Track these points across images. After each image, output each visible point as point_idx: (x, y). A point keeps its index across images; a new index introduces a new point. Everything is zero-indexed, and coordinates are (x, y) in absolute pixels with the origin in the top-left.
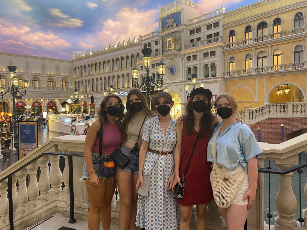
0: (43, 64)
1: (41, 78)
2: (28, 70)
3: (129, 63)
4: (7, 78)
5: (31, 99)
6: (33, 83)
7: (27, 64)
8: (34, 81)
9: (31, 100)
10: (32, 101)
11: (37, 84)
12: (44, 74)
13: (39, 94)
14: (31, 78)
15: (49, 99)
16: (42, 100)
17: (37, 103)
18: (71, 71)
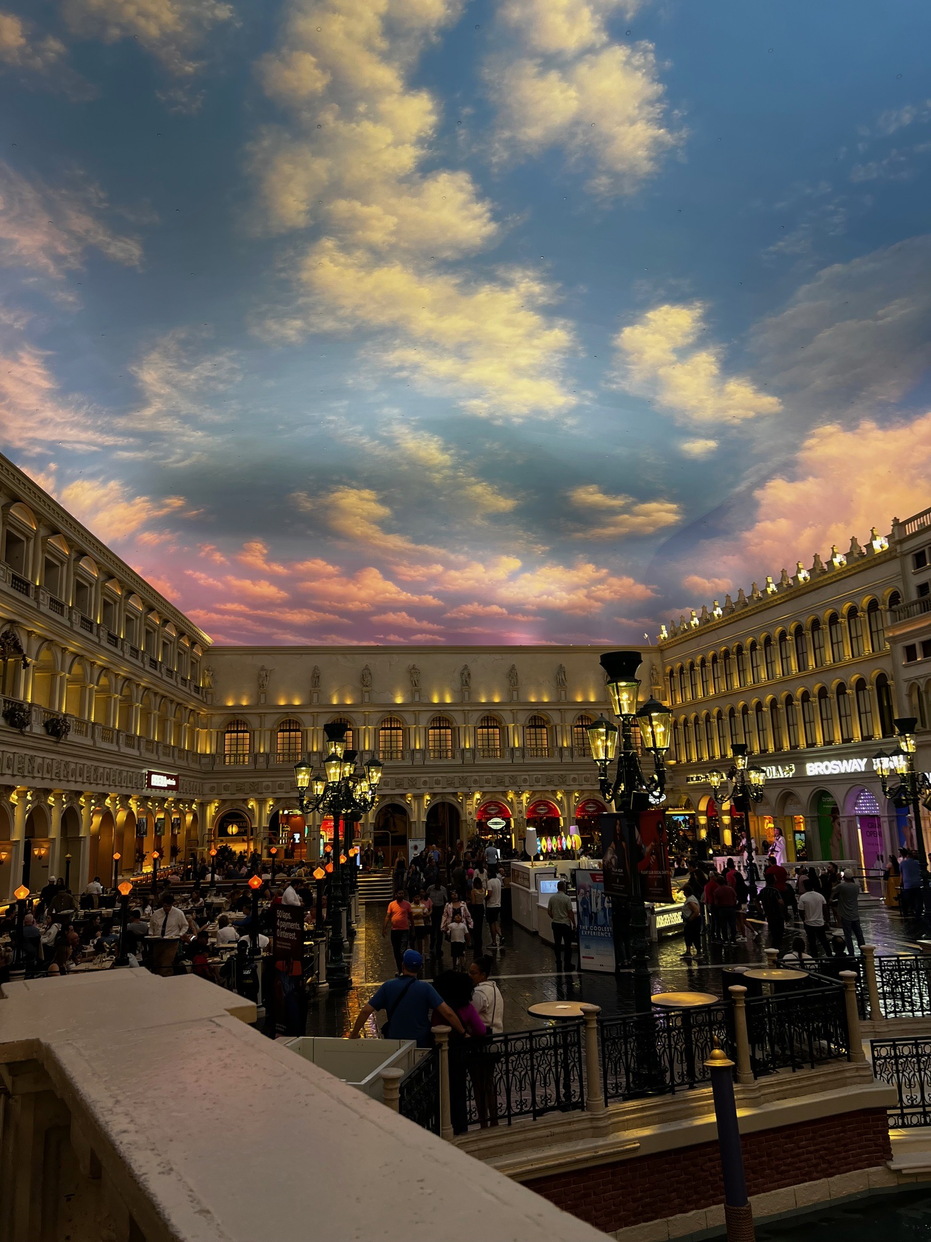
0: (561, 670)
1: (555, 718)
2: (515, 693)
3: (859, 634)
4: (455, 725)
5: (523, 792)
6: (533, 736)
7: (512, 675)
8: (535, 727)
9: (525, 796)
10: (527, 798)
11: (545, 736)
12: (563, 704)
13: (551, 773)
14: (523, 718)
15: (582, 792)
16: (559, 796)
17: (545, 805)
18: (658, 684)
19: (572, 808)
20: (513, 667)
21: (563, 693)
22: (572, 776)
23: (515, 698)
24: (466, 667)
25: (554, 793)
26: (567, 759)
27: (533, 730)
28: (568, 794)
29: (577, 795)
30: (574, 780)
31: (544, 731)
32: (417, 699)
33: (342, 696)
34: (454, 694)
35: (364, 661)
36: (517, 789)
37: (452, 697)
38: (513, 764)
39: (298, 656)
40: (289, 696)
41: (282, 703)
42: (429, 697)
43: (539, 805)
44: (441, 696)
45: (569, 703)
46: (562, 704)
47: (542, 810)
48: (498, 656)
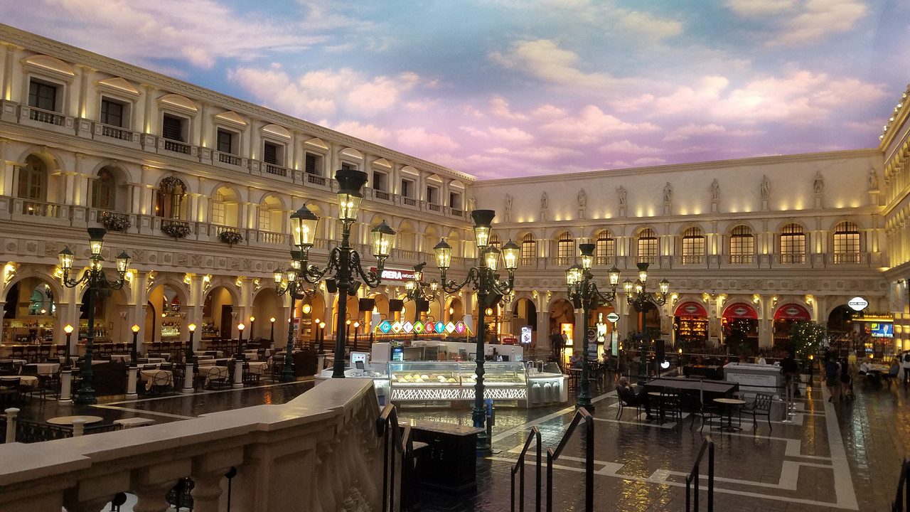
0: (765, 180)
5: (718, 295)
7: (715, 189)
8: (740, 236)
9: (720, 298)
10: (723, 301)
13: (746, 278)
14: (723, 227)
15: (781, 297)
16: (756, 299)
17: (743, 307)
18: (877, 188)
19: (769, 311)
20: (715, 181)
21: (765, 202)
22: (769, 282)
23: (714, 210)
24: (668, 184)
25: (751, 296)
26: (765, 265)
27: (739, 239)
28: (766, 298)
29: (775, 299)
30: (771, 285)
31: (751, 239)
32: (622, 214)
33: (563, 214)
34: (657, 207)
35: (582, 184)
36: (712, 292)
37: (655, 211)
38: (708, 270)
39: (532, 185)
40: (526, 216)
41: (521, 221)
42: (634, 211)
43: (738, 307)
44: (645, 211)
45: (771, 212)
46: (766, 213)
47: (740, 312)
48: (701, 172)
